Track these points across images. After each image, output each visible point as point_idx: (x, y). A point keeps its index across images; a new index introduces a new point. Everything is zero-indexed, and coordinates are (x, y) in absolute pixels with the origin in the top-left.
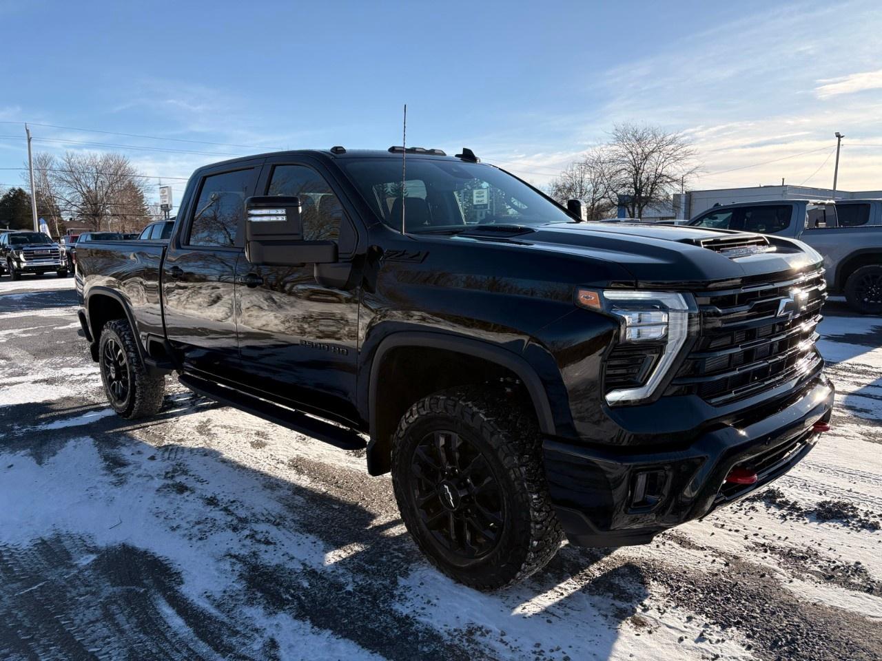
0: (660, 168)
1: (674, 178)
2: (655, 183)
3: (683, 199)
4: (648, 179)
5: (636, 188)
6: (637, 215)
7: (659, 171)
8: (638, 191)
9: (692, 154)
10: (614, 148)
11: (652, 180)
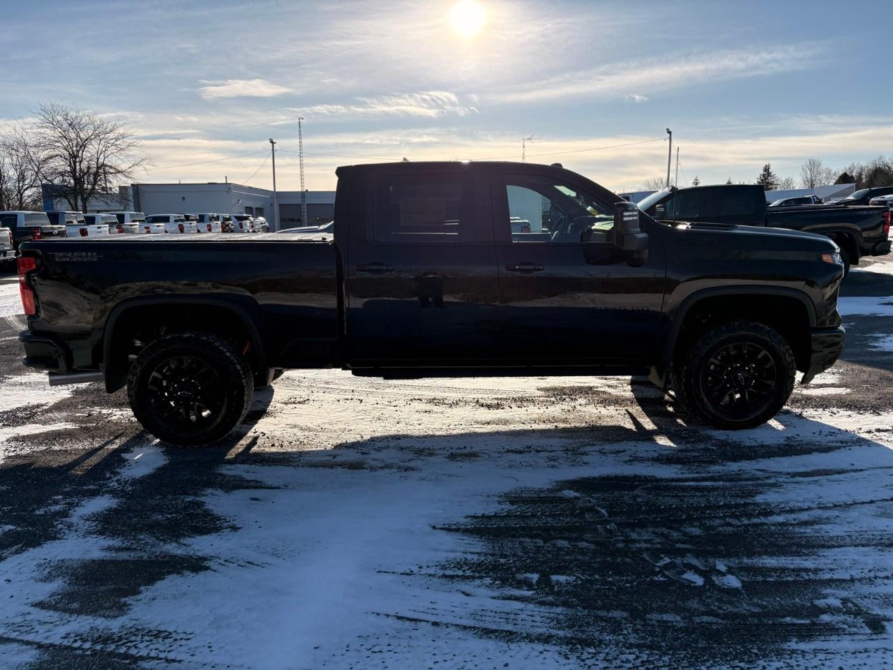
0: (102, 157)
1: (119, 169)
2: (96, 174)
3: (131, 192)
4: (89, 168)
5: (75, 179)
6: (80, 208)
7: (101, 160)
8: (78, 181)
9: (134, 146)
10: (42, 130)
11: (93, 170)
